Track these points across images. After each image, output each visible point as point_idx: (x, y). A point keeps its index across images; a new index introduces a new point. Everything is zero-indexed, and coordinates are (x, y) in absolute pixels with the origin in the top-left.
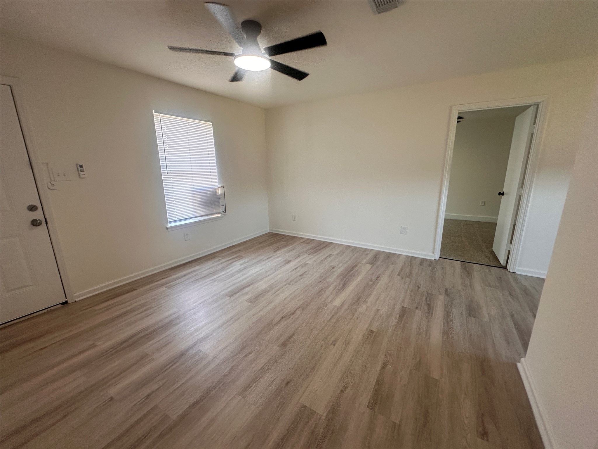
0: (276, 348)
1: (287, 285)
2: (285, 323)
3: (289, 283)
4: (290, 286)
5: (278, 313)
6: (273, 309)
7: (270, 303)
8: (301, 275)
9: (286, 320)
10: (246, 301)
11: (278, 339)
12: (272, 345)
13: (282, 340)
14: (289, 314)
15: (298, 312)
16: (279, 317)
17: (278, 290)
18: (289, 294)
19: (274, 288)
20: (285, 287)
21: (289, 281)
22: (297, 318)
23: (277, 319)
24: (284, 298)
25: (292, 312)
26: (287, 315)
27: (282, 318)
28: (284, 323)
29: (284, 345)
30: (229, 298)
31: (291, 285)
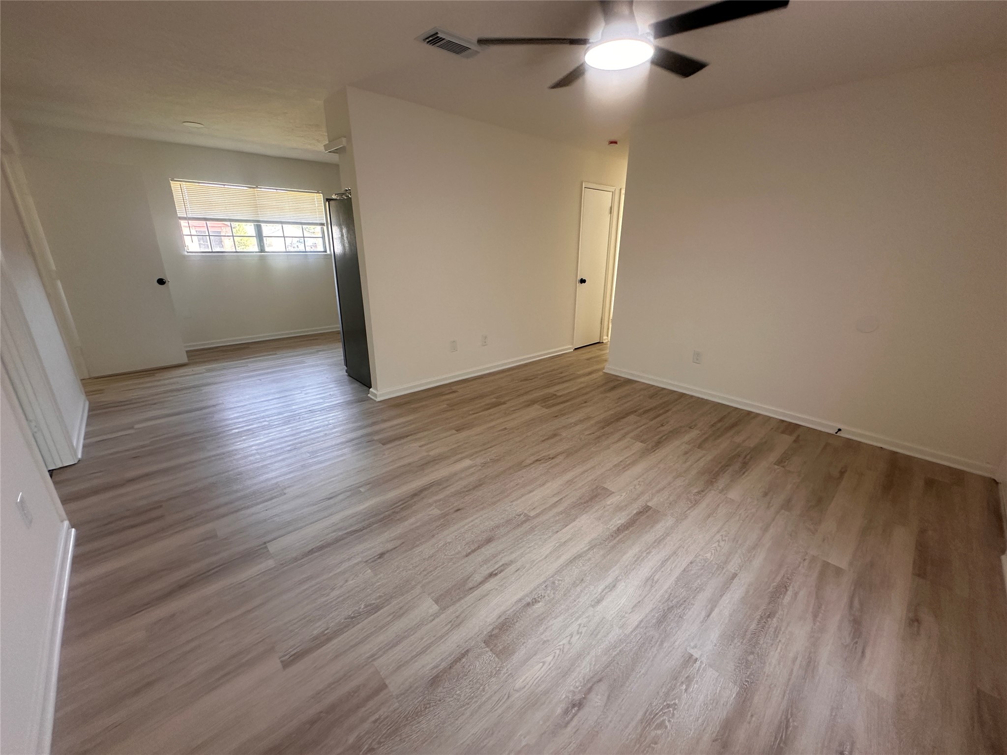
0: (564, 435)
1: (532, 514)
2: (549, 452)
3: (528, 519)
4: (525, 512)
5: (557, 464)
6: (565, 471)
7: (570, 482)
8: (489, 541)
9: (549, 455)
10: (613, 493)
11: (561, 440)
12: (568, 437)
13: (557, 438)
14: (542, 461)
15: (528, 462)
16: (557, 460)
17: (555, 505)
18: (534, 493)
19: (561, 513)
20: (538, 511)
21: (527, 526)
22: (533, 454)
23: (561, 458)
24: (546, 486)
25: (539, 462)
26: (546, 460)
27: (553, 458)
28: (552, 452)
29: (555, 435)
30: (650, 504)
31: (525, 514)
